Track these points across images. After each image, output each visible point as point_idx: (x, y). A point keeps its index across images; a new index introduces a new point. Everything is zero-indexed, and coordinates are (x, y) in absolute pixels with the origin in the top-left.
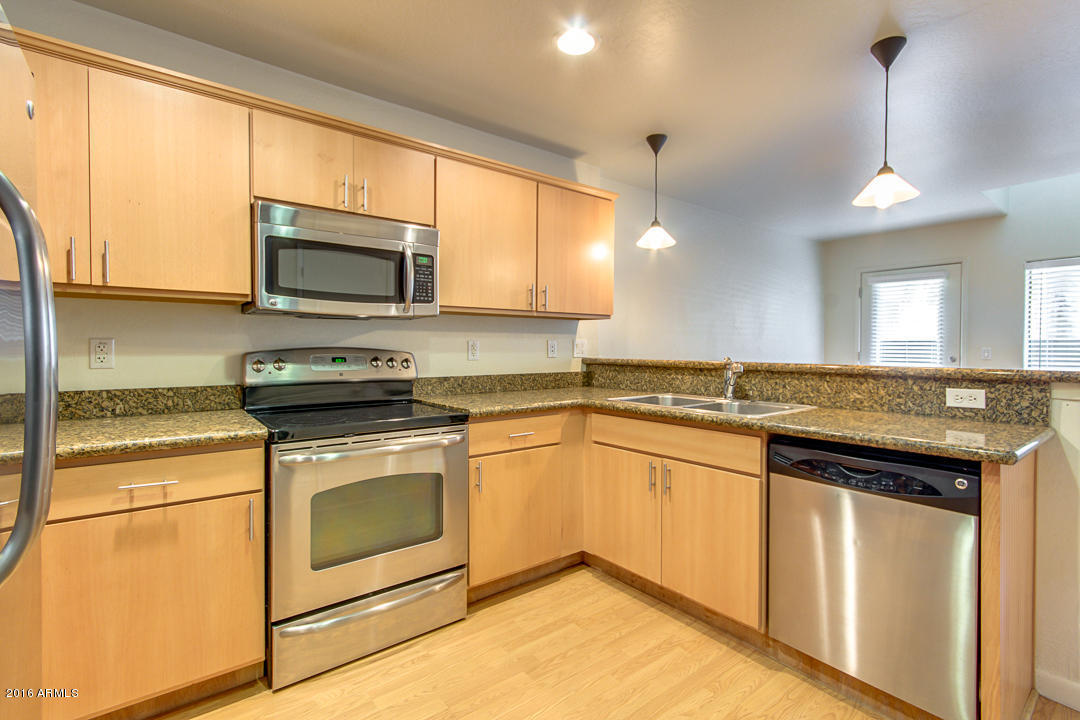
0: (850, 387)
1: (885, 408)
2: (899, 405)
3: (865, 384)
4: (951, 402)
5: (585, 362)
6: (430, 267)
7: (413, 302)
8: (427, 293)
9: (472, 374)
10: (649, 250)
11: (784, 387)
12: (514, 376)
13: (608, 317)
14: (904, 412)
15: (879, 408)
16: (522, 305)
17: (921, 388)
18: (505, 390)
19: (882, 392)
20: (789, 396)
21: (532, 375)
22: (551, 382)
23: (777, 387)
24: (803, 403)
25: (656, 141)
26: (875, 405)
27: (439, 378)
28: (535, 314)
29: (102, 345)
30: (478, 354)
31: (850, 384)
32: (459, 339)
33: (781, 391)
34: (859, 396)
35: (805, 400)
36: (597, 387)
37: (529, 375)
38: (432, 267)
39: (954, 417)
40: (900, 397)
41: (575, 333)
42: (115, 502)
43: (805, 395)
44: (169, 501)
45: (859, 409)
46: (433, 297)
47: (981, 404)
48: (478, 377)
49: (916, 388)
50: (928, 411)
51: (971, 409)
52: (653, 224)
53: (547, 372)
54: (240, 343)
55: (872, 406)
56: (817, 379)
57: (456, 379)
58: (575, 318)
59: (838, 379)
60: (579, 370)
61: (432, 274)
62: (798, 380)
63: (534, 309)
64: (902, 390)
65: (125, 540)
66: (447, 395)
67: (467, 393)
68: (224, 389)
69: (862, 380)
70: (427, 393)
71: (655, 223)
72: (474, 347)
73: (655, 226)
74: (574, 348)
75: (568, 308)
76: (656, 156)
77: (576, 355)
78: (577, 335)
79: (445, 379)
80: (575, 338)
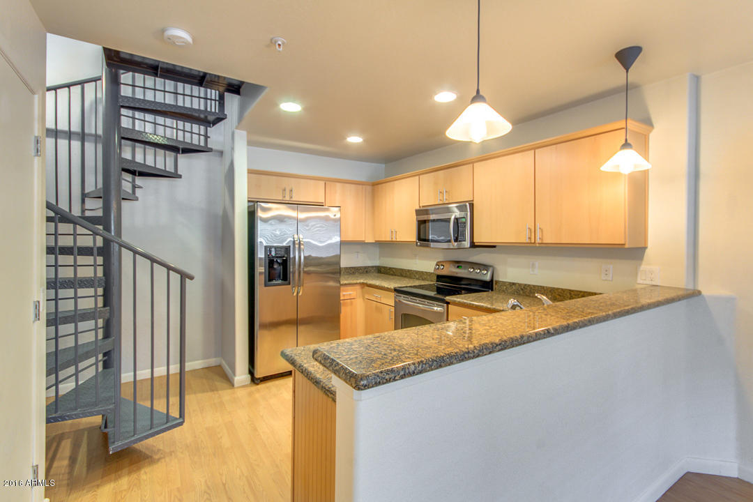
7: (457, 241)
8: (464, 236)
16: (523, 239)
25: (627, 57)
27: (510, 283)
28: (537, 245)
29: (415, 256)
30: (536, 270)
32: (522, 260)
37: (578, 291)
38: (466, 223)
42: (375, 299)
44: (381, 302)
46: (466, 238)
48: (534, 286)
52: (624, 146)
57: (520, 285)
61: (465, 227)
63: (533, 241)
65: (378, 310)
67: (527, 296)
70: (503, 291)
72: (533, 265)
73: (626, 148)
74: (639, 274)
75: (565, 239)
76: (627, 72)
77: (641, 282)
78: (644, 262)
79: (514, 284)
80: (640, 265)
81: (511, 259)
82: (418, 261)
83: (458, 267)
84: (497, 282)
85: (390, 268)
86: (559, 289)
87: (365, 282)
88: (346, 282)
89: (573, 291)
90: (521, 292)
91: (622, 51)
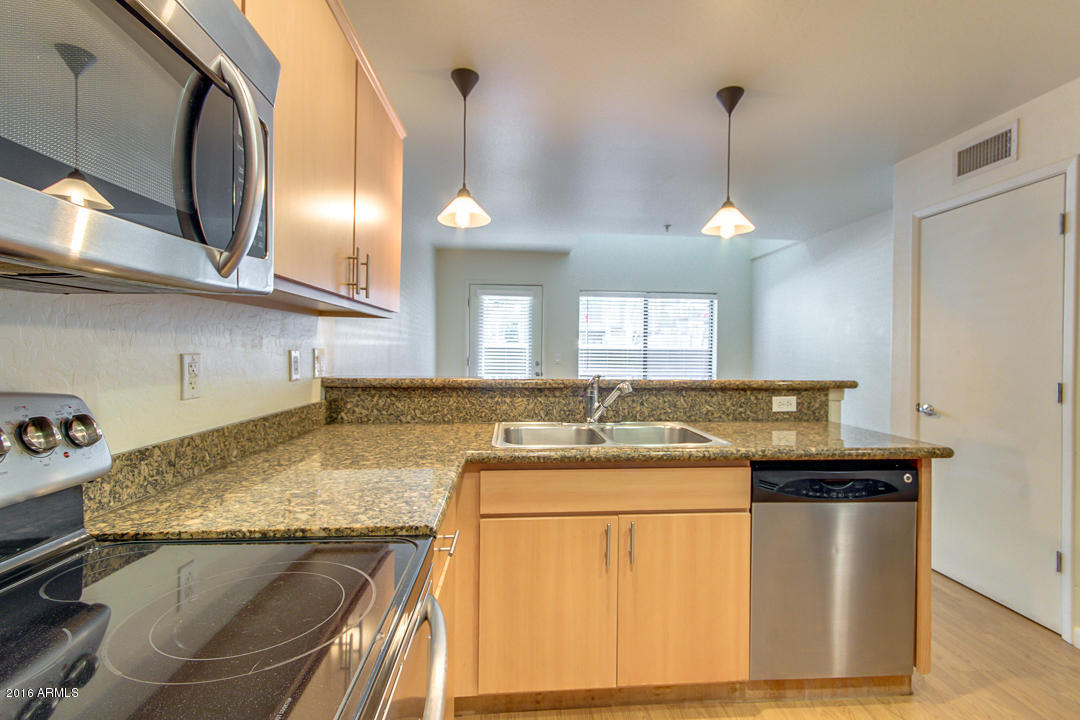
0: (703, 401)
1: (731, 417)
2: (741, 413)
3: (715, 397)
4: (775, 408)
5: (327, 384)
14: (744, 420)
15: (726, 419)
17: (756, 398)
19: (728, 404)
20: (646, 414)
23: (635, 405)
24: (660, 420)
26: (723, 416)
31: (704, 397)
34: (710, 408)
35: (663, 417)
36: (351, 423)
39: (777, 420)
40: (741, 407)
43: (663, 411)
45: (710, 421)
47: (793, 408)
49: (753, 398)
50: (760, 417)
51: (788, 413)
55: (720, 417)
56: (673, 394)
59: (693, 393)
62: (656, 396)
64: (743, 400)
69: (713, 393)
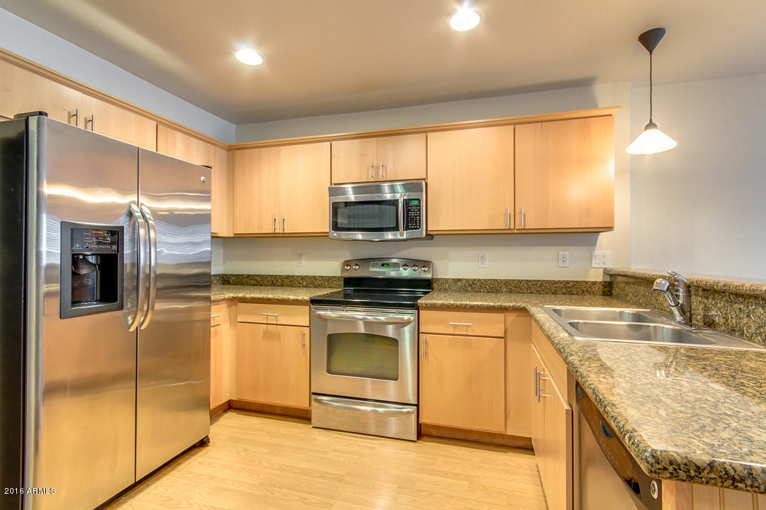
5: (606, 272)
6: (418, 206)
7: (406, 230)
8: (416, 223)
9: (481, 278)
10: (643, 155)
11: (748, 316)
12: (520, 281)
13: (610, 229)
16: (500, 224)
18: (511, 292)
21: (539, 281)
22: (562, 288)
25: (650, 39)
27: (454, 279)
28: (516, 232)
29: (300, 256)
30: (487, 262)
32: (470, 252)
33: (745, 320)
37: (536, 281)
38: (420, 206)
41: (595, 244)
42: (263, 319)
44: (278, 323)
46: (420, 225)
48: (485, 280)
52: (647, 127)
53: (556, 279)
54: (347, 255)
57: (467, 280)
58: (596, 232)
60: (601, 280)
61: (419, 210)
63: (512, 227)
65: (267, 335)
66: (460, 291)
67: (476, 292)
68: (338, 278)
70: (445, 289)
71: (651, 125)
72: (483, 257)
73: (650, 128)
74: (594, 259)
75: (552, 224)
76: (651, 54)
77: (596, 266)
78: (597, 247)
79: (459, 280)
80: (594, 250)
81: (453, 252)
82: (304, 263)
83: (383, 265)
84: (436, 279)
85: (248, 276)
86: (515, 280)
87: (235, 295)
88: (218, 297)
89: (530, 281)
90: (469, 289)
91: (650, 31)
